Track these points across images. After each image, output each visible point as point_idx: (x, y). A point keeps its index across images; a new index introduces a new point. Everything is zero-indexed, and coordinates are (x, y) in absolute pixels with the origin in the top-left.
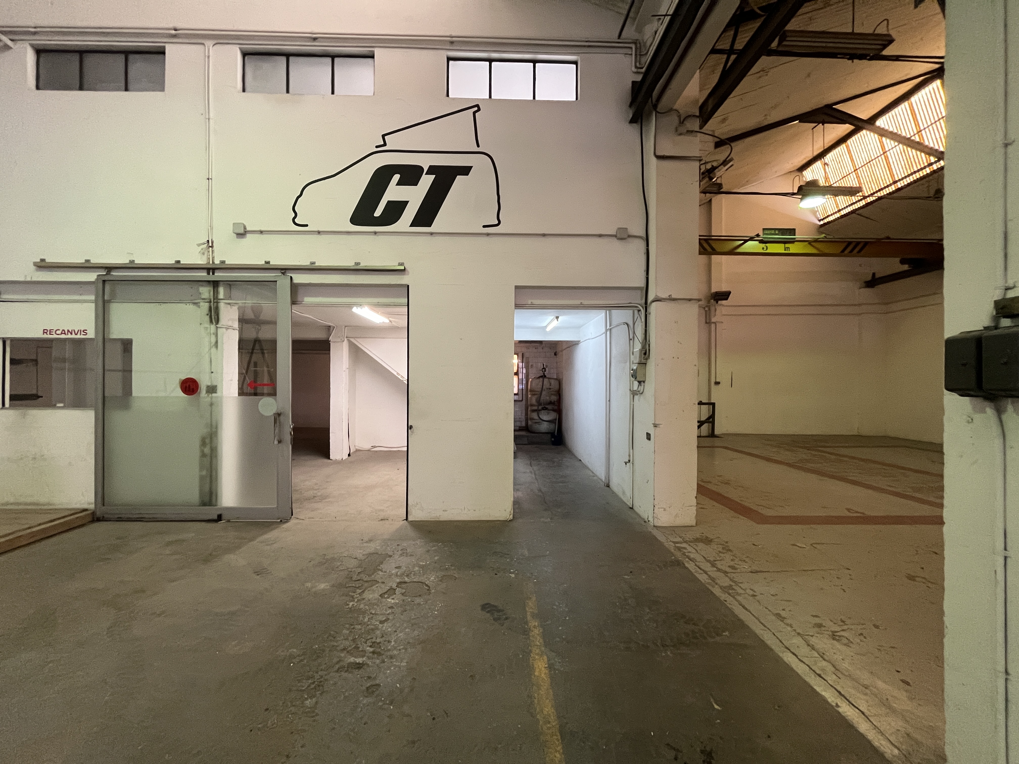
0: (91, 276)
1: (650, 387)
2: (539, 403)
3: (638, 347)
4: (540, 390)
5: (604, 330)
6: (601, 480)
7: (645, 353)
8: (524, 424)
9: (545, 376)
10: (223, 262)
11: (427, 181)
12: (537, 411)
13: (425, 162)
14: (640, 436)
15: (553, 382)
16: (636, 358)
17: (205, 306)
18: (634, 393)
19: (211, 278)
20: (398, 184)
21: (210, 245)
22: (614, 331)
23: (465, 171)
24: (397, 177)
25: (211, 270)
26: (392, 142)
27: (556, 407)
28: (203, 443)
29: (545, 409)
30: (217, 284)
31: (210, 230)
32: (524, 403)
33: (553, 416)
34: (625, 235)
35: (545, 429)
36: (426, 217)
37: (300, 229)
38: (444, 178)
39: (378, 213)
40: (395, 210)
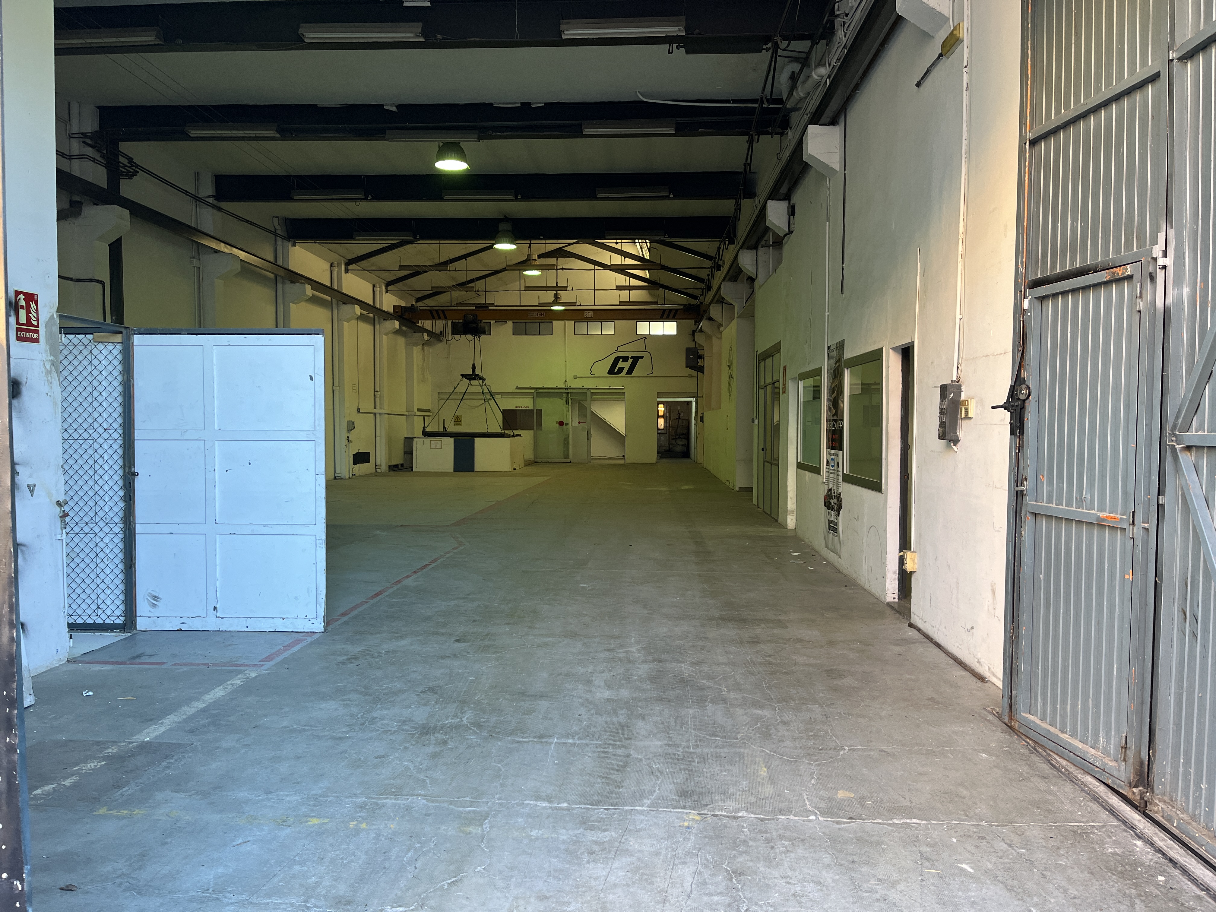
0: (533, 391)
2: (676, 434)
4: (676, 426)
9: (680, 418)
10: (570, 386)
11: (630, 361)
13: (630, 355)
15: (684, 422)
17: (564, 399)
19: (567, 391)
20: (622, 362)
21: (566, 381)
23: (642, 357)
24: (621, 360)
25: (566, 389)
26: (620, 349)
28: (564, 440)
29: (679, 438)
30: (568, 393)
31: (566, 376)
32: (667, 435)
33: (684, 442)
34: (690, 376)
35: (679, 449)
36: (630, 372)
37: (593, 376)
38: (636, 359)
39: (616, 371)
40: (621, 370)
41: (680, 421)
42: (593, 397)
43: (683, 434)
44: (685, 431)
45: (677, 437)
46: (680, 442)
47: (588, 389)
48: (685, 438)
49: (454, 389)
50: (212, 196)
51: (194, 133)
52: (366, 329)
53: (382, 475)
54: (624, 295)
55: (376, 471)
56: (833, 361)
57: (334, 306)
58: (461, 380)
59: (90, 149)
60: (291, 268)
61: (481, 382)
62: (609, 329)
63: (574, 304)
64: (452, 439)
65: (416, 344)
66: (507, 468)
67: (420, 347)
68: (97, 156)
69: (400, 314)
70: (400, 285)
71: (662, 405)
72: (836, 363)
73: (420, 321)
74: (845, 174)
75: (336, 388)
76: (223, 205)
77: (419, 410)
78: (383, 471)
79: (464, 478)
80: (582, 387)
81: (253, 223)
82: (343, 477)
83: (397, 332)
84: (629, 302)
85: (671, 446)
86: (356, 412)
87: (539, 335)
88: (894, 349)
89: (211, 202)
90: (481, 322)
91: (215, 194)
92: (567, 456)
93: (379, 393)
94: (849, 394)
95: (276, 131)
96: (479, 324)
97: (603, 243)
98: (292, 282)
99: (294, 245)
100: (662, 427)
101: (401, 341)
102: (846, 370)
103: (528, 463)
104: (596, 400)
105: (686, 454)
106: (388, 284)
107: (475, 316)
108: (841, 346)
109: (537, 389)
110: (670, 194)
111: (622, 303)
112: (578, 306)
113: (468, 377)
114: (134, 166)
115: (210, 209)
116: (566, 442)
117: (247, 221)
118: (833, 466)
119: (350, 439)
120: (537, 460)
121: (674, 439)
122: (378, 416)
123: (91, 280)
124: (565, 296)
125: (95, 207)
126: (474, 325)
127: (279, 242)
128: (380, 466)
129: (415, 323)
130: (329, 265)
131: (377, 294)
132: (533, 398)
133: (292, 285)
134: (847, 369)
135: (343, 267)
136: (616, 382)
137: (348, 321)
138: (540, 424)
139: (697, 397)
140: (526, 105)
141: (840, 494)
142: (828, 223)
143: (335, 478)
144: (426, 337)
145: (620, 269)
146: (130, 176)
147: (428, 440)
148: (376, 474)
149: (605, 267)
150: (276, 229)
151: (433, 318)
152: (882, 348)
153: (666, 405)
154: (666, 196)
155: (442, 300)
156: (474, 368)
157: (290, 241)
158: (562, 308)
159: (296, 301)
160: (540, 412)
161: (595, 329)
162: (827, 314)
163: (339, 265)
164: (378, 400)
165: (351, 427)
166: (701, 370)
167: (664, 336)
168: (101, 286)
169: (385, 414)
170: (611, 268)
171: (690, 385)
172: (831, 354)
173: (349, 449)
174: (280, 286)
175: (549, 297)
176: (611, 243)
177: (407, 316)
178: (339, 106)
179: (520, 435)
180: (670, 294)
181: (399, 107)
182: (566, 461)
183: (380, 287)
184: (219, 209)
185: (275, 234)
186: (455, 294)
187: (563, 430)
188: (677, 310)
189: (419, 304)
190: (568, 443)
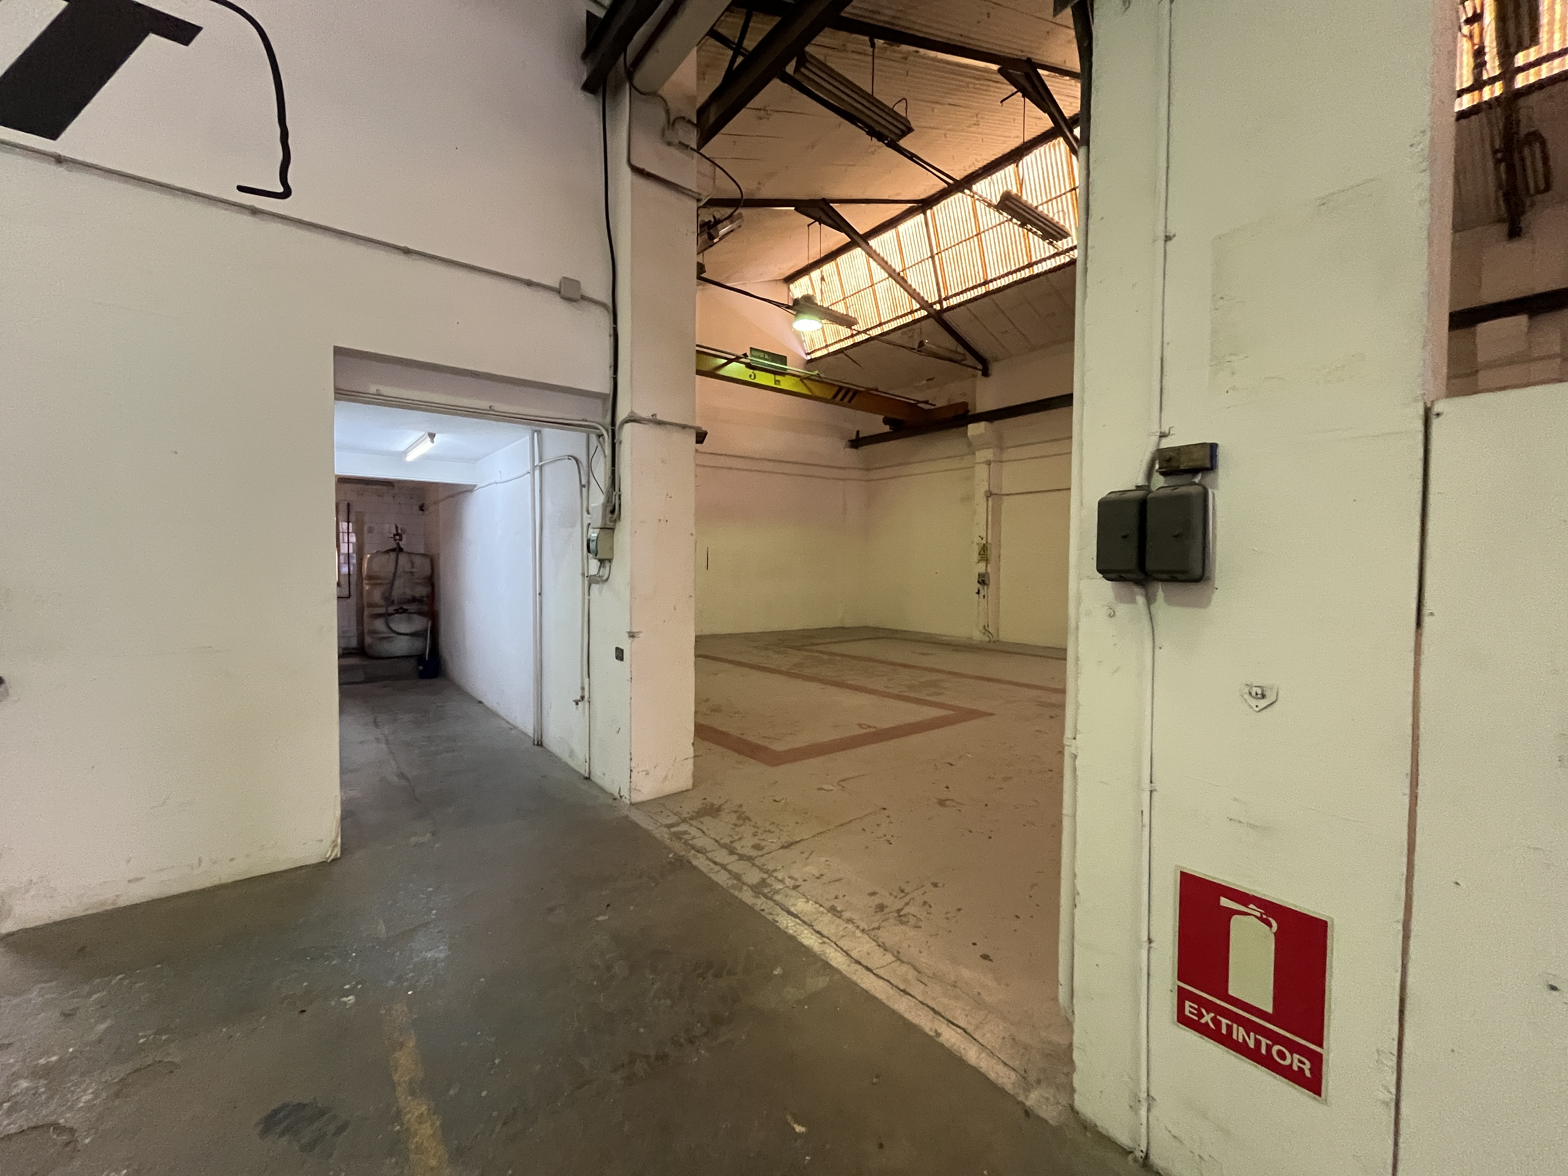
1: (620, 571)
2: (388, 599)
3: (598, 499)
4: (389, 576)
5: (529, 468)
6: (526, 735)
7: (613, 510)
8: (354, 643)
9: (401, 550)
12: (386, 616)
14: (603, 654)
15: (418, 561)
16: (597, 517)
18: (592, 580)
22: (547, 470)
27: (425, 608)
29: (401, 611)
33: (419, 623)
35: (401, 648)
41: (403, 559)
43: (414, 600)
44: (421, 591)
45: (391, 609)
46: (402, 625)
48: (420, 613)
85: (367, 639)
105: (431, 668)
121: (379, 616)
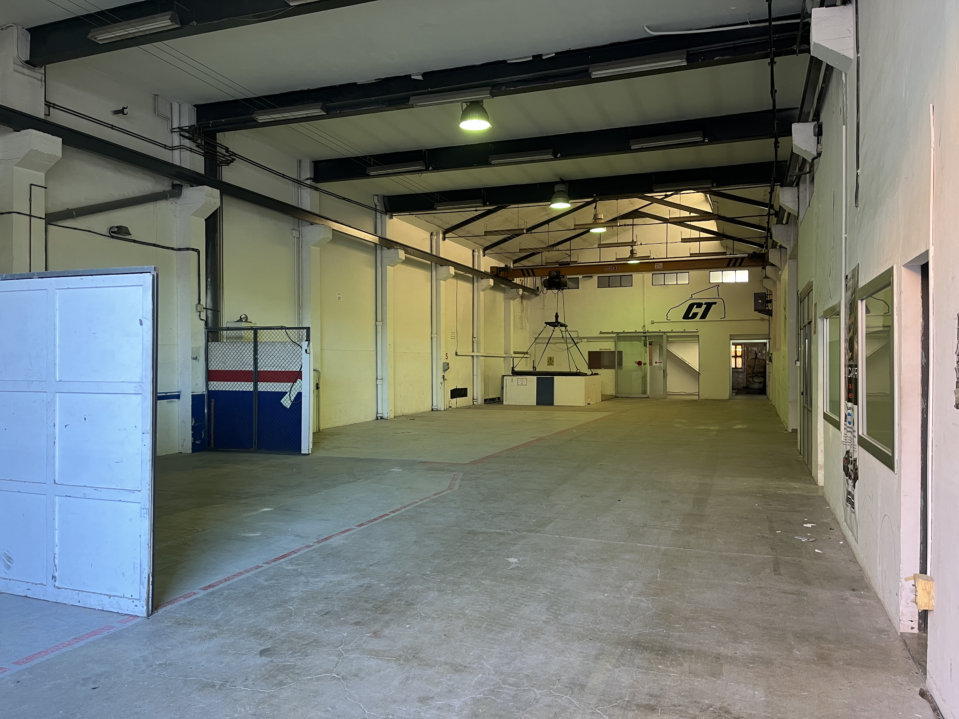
0: (614, 335)
2: (753, 372)
4: (753, 365)
8: (745, 385)
9: (757, 358)
10: (648, 331)
11: (704, 307)
12: (752, 377)
13: (703, 302)
15: (761, 361)
17: (643, 342)
19: (645, 335)
20: (696, 307)
21: (644, 326)
23: (715, 303)
24: (695, 306)
25: (644, 333)
26: (694, 297)
27: (762, 375)
28: (643, 378)
29: (756, 376)
30: (646, 336)
31: (644, 322)
32: (745, 373)
33: (761, 379)
34: (763, 320)
35: (756, 386)
36: (704, 316)
37: (669, 321)
38: (709, 306)
39: (690, 316)
40: (695, 315)
41: (757, 360)
42: (669, 339)
43: (760, 373)
44: (762, 370)
45: (754, 375)
46: (757, 380)
47: (664, 333)
48: (762, 377)
49: (539, 335)
50: (311, 178)
51: (262, 119)
52: (465, 287)
53: (478, 407)
54: (694, 247)
55: (473, 404)
56: (849, 293)
57: (433, 268)
58: (545, 327)
59: (188, 140)
60: (388, 237)
61: (563, 329)
62: (684, 278)
63: (648, 257)
64: (536, 377)
65: (513, 299)
66: (581, 403)
67: (518, 300)
68: (193, 146)
69: (495, 273)
70: (495, 249)
71: (740, 346)
72: (852, 295)
73: (515, 279)
74: (858, 58)
75: (434, 336)
76: (321, 186)
77: (515, 353)
78: (479, 403)
79: (545, 411)
80: (658, 331)
81: (350, 200)
82: (439, 409)
83: (492, 288)
84: (699, 253)
85: (748, 384)
86: (455, 354)
87: (621, 287)
88: (907, 266)
89: (309, 184)
90: (564, 277)
91: (313, 177)
92: (645, 392)
93: (476, 339)
94: (864, 333)
95: (321, 109)
96: (562, 279)
97: (652, 197)
98: (388, 248)
99: (391, 217)
100: (740, 366)
101: (500, 296)
102: (859, 302)
103: (606, 398)
104: (672, 342)
105: (763, 391)
106: (485, 249)
107: (558, 273)
108: (855, 273)
109: (618, 333)
110: (704, 139)
111: (692, 255)
112: (651, 259)
113: (551, 324)
114: (231, 155)
115: (309, 190)
116: (644, 380)
117: (344, 199)
118: (850, 423)
119: (445, 377)
120: (618, 395)
121: (750, 377)
122: (475, 358)
123: (188, 249)
124: (640, 251)
125: (191, 188)
126: (557, 280)
127: (379, 215)
128: (477, 399)
129: (511, 281)
130: (429, 234)
131: (476, 257)
132: (615, 341)
133: (389, 251)
134: (862, 300)
135: (441, 236)
136: (690, 326)
137: (445, 279)
138: (620, 364)
139: (769, 339)
140: (537, 58)
141: (855, 460)
142: (844, 127)
143: (432, 410)
144: (521, 291)
145: (680, 222)
146: (228, 163)
147: (515, 378)
148: (473, 407)
149: (665, 221)
150: (376, 205)
151: (524, 276)
152: (893, 267)
153: (743, 346)
154: (701, 141)
155: (536, 260)
156: (557, 316)
157: (387, 214)
158: (639, 262)
159: (393, 264)
160: (620, 353)
161: (671, 279)
162: (844, 236)
163: (438, 234)
164: (475, 345)
165: (446, 367)
166: (769, 313)
167: (736, 284)
168: (196, 253)
169: (481, 356)
170: (670, 221)
171: (763, 327)
172: (848, 285)
173: (444, 386)
174: (379, 252)
175: (625, 252)
176: (659, 196)
177: (502, 274)
178: (374, 81)
179: (597, 374)
180: (739, 245)
181: (424, 75)
182: (644, 396)
183: (479, 252)
184: (316, 189)
185: (376, 210)
186: (545, 254)
187: (641, 369)
188: (743, 258)
189: (516, 265)
190: (646, 380)
